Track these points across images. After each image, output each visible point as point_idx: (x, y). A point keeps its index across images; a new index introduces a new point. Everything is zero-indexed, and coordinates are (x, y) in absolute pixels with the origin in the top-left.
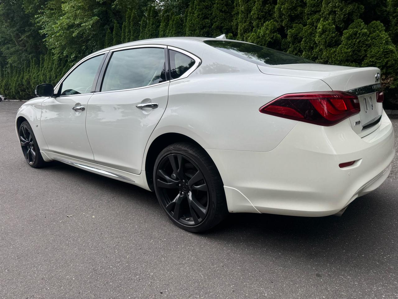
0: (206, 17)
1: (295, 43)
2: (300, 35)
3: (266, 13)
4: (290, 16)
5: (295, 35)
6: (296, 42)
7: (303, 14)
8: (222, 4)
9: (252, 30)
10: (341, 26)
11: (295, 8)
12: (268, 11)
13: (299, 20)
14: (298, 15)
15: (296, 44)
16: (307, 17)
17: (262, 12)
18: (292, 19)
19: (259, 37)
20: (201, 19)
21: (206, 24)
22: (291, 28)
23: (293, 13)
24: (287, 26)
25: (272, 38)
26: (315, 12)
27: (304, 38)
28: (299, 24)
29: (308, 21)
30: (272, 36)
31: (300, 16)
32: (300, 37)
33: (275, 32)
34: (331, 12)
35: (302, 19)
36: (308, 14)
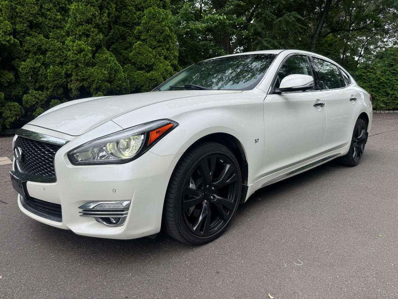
2: (43, 47)
5: (39, 46)
7: (43, 24)
11: (35, 16)
13: (38, 30)
16: (49, 30)
18: (33, 26)
22: (30, 35)
24: (25, 32)
25: (8, 41)
26: (58, 28)
27: (51, 51)
28: (39, 34)
29: (51, 34)
30: (8, 39)
31: (39, 25)
32: (45, 49)
33: (9, 35)
34: (83, 34)
35: (41, 30)
36: (49, 27)
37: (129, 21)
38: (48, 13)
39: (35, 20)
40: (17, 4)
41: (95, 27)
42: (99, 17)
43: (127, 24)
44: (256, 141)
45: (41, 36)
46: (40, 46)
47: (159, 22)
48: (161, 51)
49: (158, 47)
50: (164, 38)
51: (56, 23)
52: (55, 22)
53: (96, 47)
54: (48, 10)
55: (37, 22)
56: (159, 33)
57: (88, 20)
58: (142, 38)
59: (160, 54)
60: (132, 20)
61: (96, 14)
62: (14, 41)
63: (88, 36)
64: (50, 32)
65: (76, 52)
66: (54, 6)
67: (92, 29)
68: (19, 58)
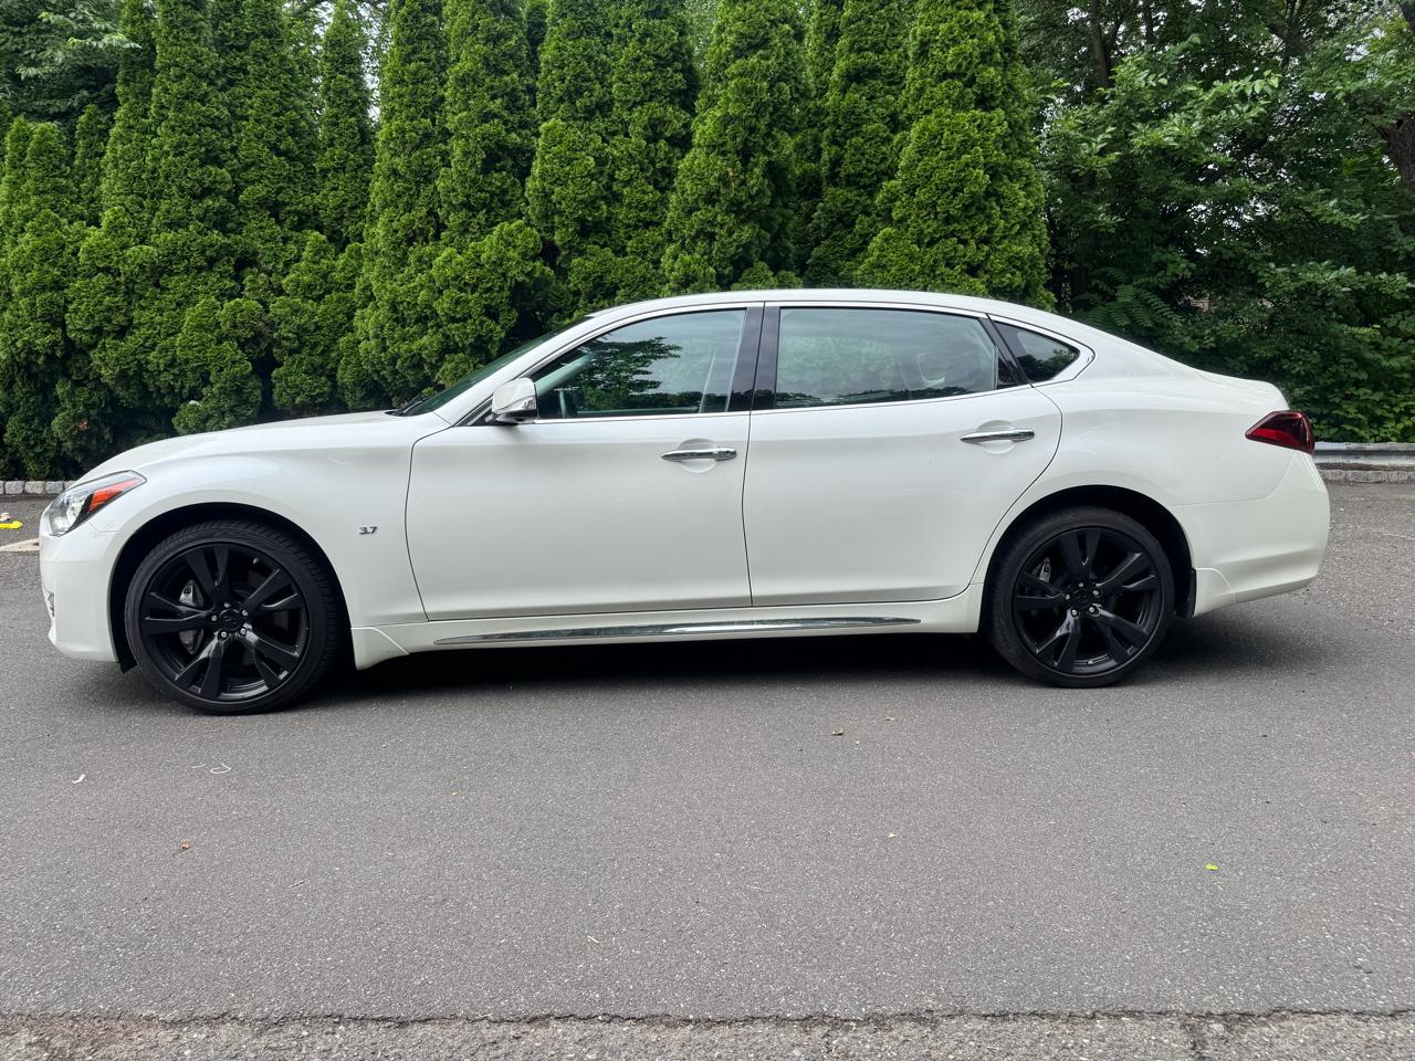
0: (212, 158)
1: (595, 297)
2: (609, 278)
3: (493, 194)
4: (581, 221)
5: (598, 277)
6: (599, 296)
7: (613, 221)
8: (279, 128)
9: (437, 237)
10: (726, 272)
11: (591, 204)
12: (498, 191)
13: (602, 237)
14: (600, 222)
15: (599, 300)
16: (626, 233)
17: (481, 191)
18: (585, 230)
19: (482, 266)
20: (192, 159)
21: (215, 182)
22: (581, 253)
23: (589, 215)
24: (571, 248)
25: (529, 274)
26: (648, 224)
27: (624, 287)
28: (602, 247)
29: (630, 243)
30: (529, 269)
31: (604, 225)
32: (612, 283)
33: (534, 259)
34: (699, 233)
35: (610, 235)
36: (628, 226)
37: (865, 168)
38: (626, 191)
39: (590, 215)
40: (555, 182)
41: (728, 212)
42: (737, 182)
43: (858, 180)
44: (365, 532)
45: (608, 252)
46: (601, 277)
47: (949, 158)
48: (956, 250)
49: (946, 237)
50: (964, 205)
51: (642, 214)
52: (641, 211)
53: (732, 263)
54: (627, 183)
55: (597, 220)
56: (948, 193)
57: (710, 194)
58: (895, 215)
59: (951, 258)
60: (872, 162)
61: (727, 173)
62: (543, 273)
63: (711, 237)
64: (630, 238)
65: (677, 286)
66: (642, 170)
67: (719, 218)
68: (560, 311)
